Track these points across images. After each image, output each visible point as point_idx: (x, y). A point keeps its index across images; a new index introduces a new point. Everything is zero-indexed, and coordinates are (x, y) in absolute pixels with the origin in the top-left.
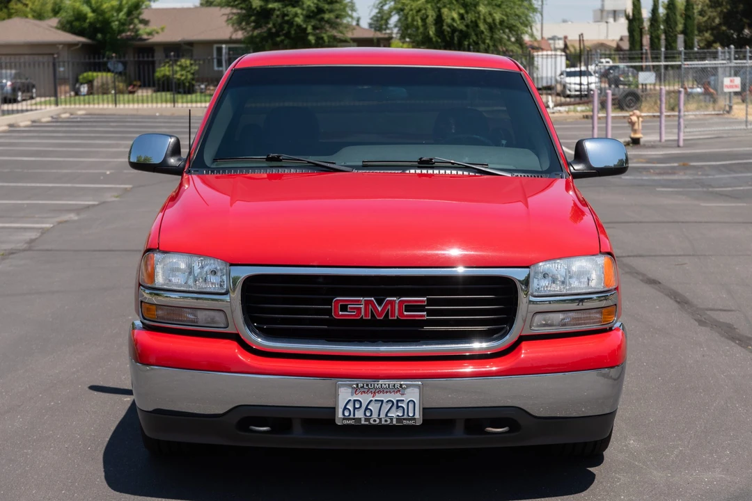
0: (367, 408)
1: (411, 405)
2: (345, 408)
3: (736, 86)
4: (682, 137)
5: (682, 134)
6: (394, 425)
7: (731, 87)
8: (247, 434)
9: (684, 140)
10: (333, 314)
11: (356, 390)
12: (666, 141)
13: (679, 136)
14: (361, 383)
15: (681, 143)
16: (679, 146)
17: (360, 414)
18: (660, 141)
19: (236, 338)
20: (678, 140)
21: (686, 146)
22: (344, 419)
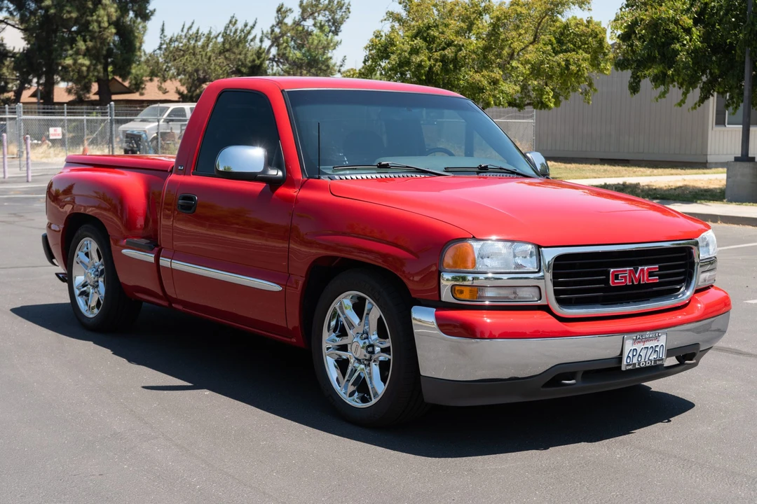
0: (640, 355)
1: (661, 349)
2: (628, 357)
3: (59, 135)
4: (30, 174)
5: (30, 172)
6: (653, 366)
7: (55, 135)
8: (562, 388)
9: (32, 176)
10: (610, 282)
11: (636, 341)
12: (9, 177)
13: (27, 173)
14: (638, 335)
15: (30, 179)
16: (28, 181)
17: (635, 361)
18: (4, 178)
19: (546, 308)
20: (27, 176)
21: (34, 181)
22: (627, 365)
